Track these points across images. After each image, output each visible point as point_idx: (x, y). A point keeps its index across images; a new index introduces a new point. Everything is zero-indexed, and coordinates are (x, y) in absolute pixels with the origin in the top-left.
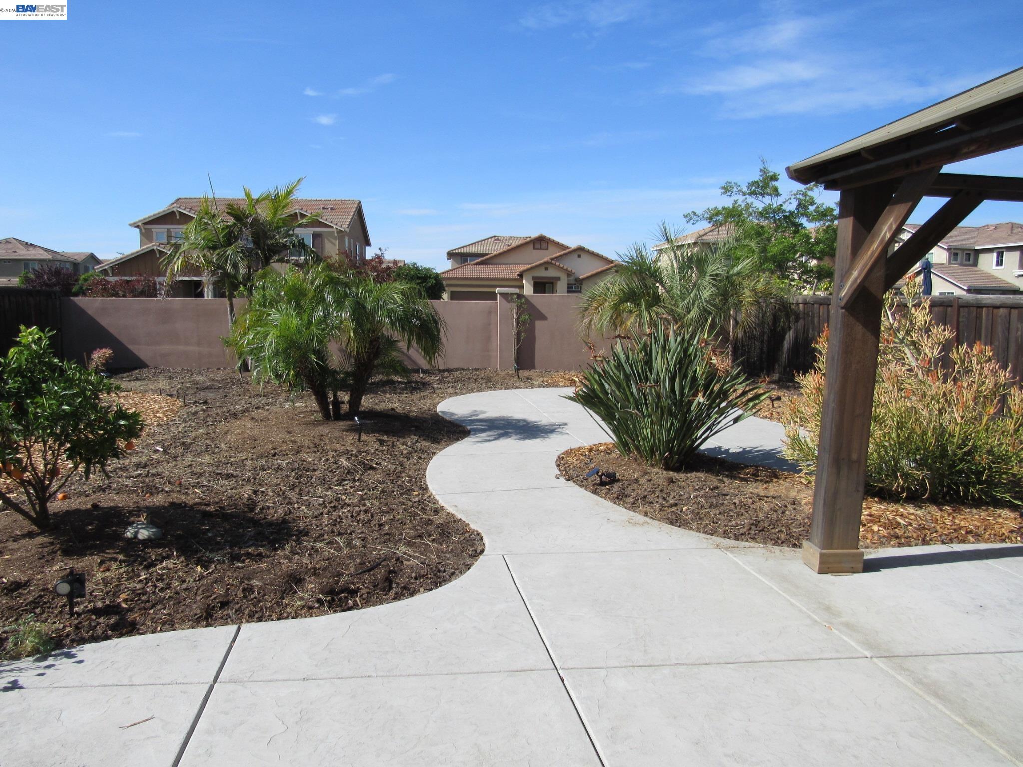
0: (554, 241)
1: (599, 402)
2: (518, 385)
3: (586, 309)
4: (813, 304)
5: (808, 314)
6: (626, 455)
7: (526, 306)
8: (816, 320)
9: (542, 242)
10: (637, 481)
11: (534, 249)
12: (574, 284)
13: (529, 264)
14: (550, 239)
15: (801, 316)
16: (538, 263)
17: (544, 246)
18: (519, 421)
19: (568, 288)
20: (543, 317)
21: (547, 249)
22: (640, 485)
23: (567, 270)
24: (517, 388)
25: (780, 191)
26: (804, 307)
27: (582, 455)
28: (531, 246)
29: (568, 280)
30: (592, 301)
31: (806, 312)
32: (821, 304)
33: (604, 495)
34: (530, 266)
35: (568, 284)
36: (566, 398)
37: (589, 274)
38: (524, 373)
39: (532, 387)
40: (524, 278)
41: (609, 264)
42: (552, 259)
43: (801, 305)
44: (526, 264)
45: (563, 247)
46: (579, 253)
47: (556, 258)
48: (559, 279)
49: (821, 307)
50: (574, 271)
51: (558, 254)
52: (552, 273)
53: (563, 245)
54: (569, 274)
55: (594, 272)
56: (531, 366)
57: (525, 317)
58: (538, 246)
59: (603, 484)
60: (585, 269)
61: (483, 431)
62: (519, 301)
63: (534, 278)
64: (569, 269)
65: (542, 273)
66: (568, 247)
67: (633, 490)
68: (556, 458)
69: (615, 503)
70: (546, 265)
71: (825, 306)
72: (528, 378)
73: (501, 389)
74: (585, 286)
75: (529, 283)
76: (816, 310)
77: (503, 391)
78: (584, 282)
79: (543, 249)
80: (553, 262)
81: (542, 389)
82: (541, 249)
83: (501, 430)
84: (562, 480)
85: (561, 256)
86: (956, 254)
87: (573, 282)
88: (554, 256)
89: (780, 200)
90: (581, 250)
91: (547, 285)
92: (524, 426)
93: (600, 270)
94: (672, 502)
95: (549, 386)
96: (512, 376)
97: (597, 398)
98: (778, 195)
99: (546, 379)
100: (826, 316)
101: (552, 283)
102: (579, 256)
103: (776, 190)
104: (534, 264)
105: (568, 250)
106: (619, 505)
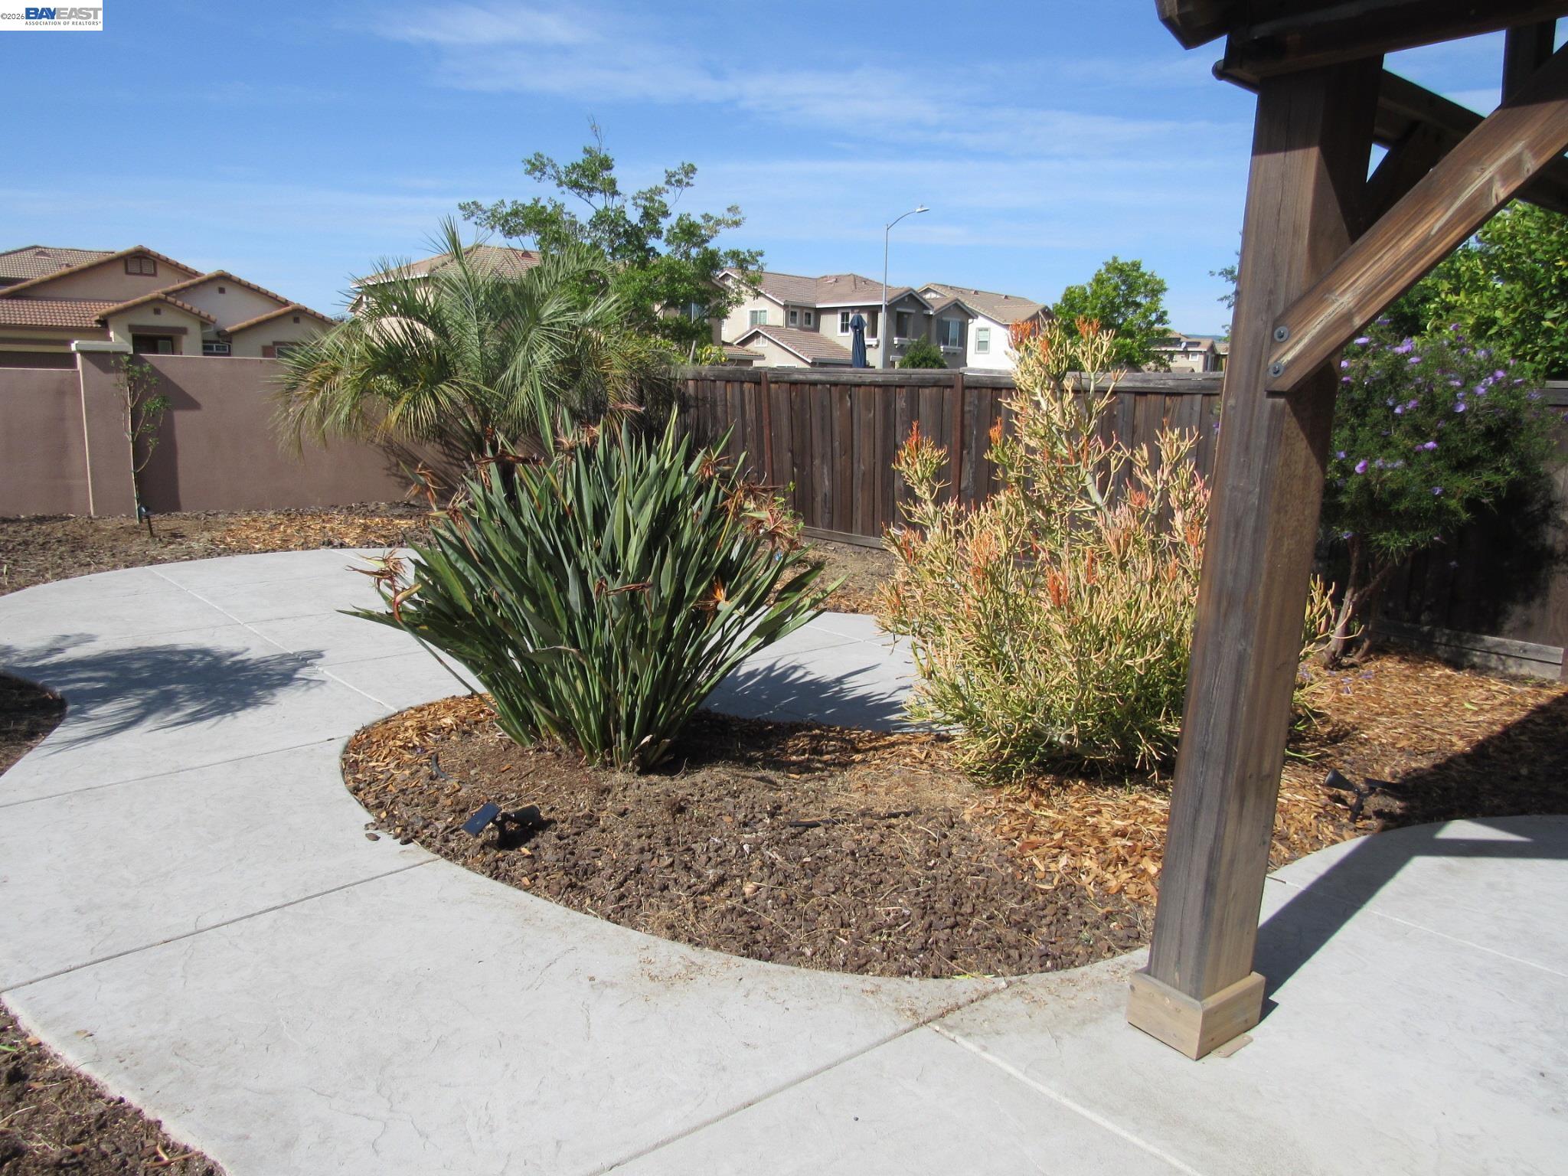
0: (167, 263)
1: (468, 627)
2: (154, 553)
3: (293, 387)
4: (714, 381)
5: (704, 399)
6: (526, 741)
7: (154, 381)
8: (719, 409)
9: (140, 261)
10: (592, 820)
11: (127, 273)
12: (215, 342)
13: (118, 302)
14: (158, 257)
15: (692, 403)
16: (138, 300)
17: (148, 268)
18: (190, 653)
19: (205, 348)
20: (191, 404)
21: (155, 275)
22: (603, 831)
23: (199, 315)
24: (154, 561)
25: (618, 188)
26: (696, 387)
27: (404, 747)
28: (121, 268)
29: (203, 334)
30: (305, 372)
31: (700, 397)
32: (728, 381)
33: (526, 881)
34: (121, 305)
35: (204, 341)
36: (356, 614)
37: (244, 324)
38: (163, 523)
39: (191, 556)
40: (111, 326)
41: (281, 307)
42: (167, 294)
43: (691, 383)
44: (113, 301)
45: (187, 272)
46: (222, 285)
47: (176, 291)
48: (184, 331)
49: (729, 386)
50: (213, 317)
51: (178, 286)
52: (167, 319)
53: (186, 269)
54: (205, 322)
55: (253, 320)
56: (171, 505)
57: (153, 403)
58: (134, 268)
59: (507, 842)
60: (233, 314)
61: (104, 696)
62: (137, 368)
63: (131, 328)
64: (204, 313)
65: (149, 320)
66: (196, 274)
67: (597, 850)
68: (336, 763)
69: (568, 903)
70: (156, 305)
71: (737, 385)
72: (175, 536)
73: (115, 567)
74: (235, 346)
75: (122, 337)
76: (719, 392)
77: (122, 571)
78: (235, 339)
79: (146, 275)
80: (170, 299)
81: (216, 560)
82: (141, 274)
83: (151, 687)
84: (388, 842)
85: (185, 288)
86: (794, 314)
87: (213, 337)
88: (171, 288)
89: (617, 202)
90: (223, 280)
91: (160, 342)
92: (209, 667)
93: (264, 316)
94: (711, 874)
95: (229, 551)
96: (135, 531)
97: (460, 618)
98: (615, 193)
99: (217, 535)
100: (737, 402)
101: (170, 338)
102: (222, 291)
103: (613, 182)
104: (130, 302)
105: (197, 280)
106: (580, 908)
